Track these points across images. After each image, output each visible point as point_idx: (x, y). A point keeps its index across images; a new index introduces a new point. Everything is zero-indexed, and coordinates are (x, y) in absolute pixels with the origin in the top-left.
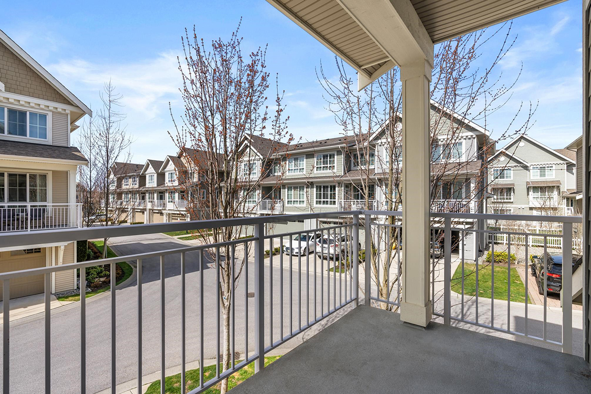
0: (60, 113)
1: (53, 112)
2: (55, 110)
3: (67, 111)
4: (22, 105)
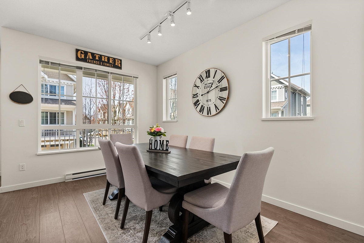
0: (69, 85)
1: (67, 85)
2: (67, 84)
3: (72, 84)
4: (55, 83)
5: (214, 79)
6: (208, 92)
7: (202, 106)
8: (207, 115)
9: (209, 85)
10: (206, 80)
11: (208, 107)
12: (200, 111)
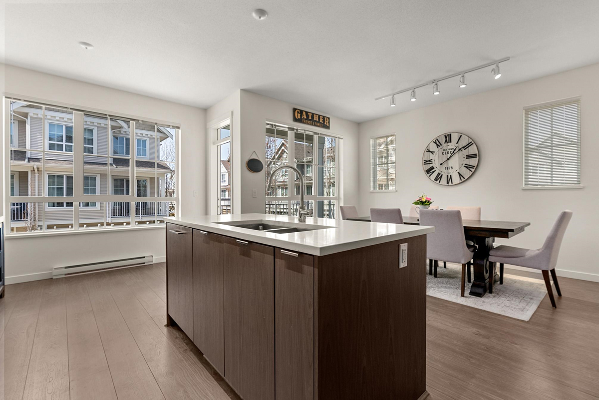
0: (153, 138)
1: (150, 138)
5: (457, 145)
6: (448, 159)
7: (439, 174)
8: (446, 184)
9: (449, 151)
10: (444, 145)
11: (447, 176)
12: (436, 179)
